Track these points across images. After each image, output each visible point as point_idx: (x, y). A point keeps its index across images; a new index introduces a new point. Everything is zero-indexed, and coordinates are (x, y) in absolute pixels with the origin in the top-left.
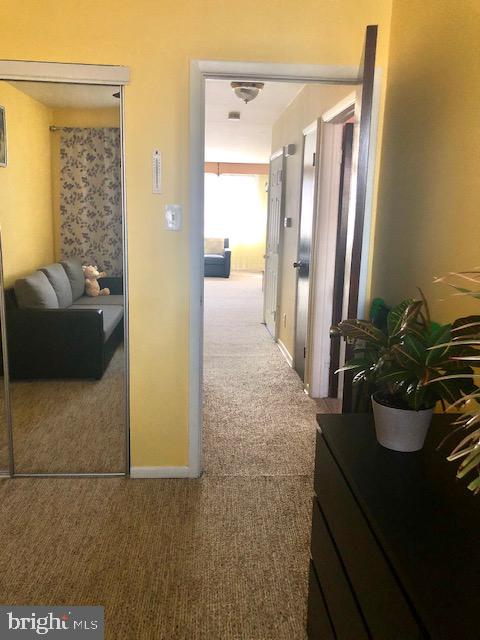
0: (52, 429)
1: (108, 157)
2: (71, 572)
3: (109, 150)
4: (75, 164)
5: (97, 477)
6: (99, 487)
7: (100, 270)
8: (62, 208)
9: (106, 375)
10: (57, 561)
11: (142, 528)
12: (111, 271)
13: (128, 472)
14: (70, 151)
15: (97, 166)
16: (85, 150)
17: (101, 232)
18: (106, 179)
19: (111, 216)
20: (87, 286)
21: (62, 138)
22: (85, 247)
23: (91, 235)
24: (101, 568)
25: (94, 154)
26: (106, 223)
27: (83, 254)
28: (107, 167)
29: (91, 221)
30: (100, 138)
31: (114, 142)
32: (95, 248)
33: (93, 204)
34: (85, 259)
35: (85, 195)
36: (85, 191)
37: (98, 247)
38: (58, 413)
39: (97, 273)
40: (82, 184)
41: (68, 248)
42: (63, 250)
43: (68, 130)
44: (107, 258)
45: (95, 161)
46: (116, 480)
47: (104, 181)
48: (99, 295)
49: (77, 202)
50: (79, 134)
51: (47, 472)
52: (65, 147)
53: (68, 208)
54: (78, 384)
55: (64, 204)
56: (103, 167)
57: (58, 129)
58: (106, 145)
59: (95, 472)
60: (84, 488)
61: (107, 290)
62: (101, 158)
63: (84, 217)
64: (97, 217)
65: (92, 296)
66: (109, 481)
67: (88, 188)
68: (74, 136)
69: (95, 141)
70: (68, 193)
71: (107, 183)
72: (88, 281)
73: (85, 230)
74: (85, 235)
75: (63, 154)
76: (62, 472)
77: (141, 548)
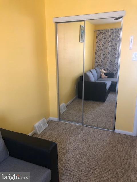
0: (92, 114)
1: (110, 38)
2: (99, 155)
3: (110, 35)
4: (100, 40)
5: (105, 130)
6: (106, 133)
7: (105, 71)
8: (96, 53)
9: (106, 101)
10: (95, 151)
11: (119, 148)
12: (108, 71)
13: (114, 130)
14: (99, 37)
15: (106, 40)
16: (103, 36)
17: (106, 60)
18: (109, 44)
19: (110, 55)
20: (101, 75)
21: (97, 33)
22: (101, 64)
23: (103, 61)
24: (107, 156)
25: (106, 37)
26: (108, 57)
27: (101, 66)
28: (109, 41)
29: (103, 57)
30: (108, 32)
31: (112, 33)
32: (104, 64)
33: (104, 51)
34: (101, 68)
35: (102, 49)
36: (102, 48)
37: (105, 64)
38: (93, 110)
39: (104, 72)
40: (102, 46)
41: (97, 64)
42: (95, 65)
43: (99, 31)
44: (107, 67)
45: (106, 39)
46: (110, 132)
47: (108, 45)
48: (105, 78)
49: (100, 51)
50: (102, 32)
51: (91, 126)
52: (98, 36)
53: (97, 53)
54: (98, 103)
55: (97, 52)
56: (108, 41)
57: (96, 31)
58: (110, 34)
59: (104, 128)
60: (102, 133)
61: (107, 76)
62: (108, 38)
63: (102, 55)
64: (105, 55)
65: (102, 78)
66: (109, 132)
67: (103, 47)
68: (101, 32)
69: (107, 33)
70: (98, 49)
71: (109, 45)
72: (101, 74)
73: (102, 59)
74: (101, 61)
75: (97, 37)
76: (95, 127)
77: (119, 153)
